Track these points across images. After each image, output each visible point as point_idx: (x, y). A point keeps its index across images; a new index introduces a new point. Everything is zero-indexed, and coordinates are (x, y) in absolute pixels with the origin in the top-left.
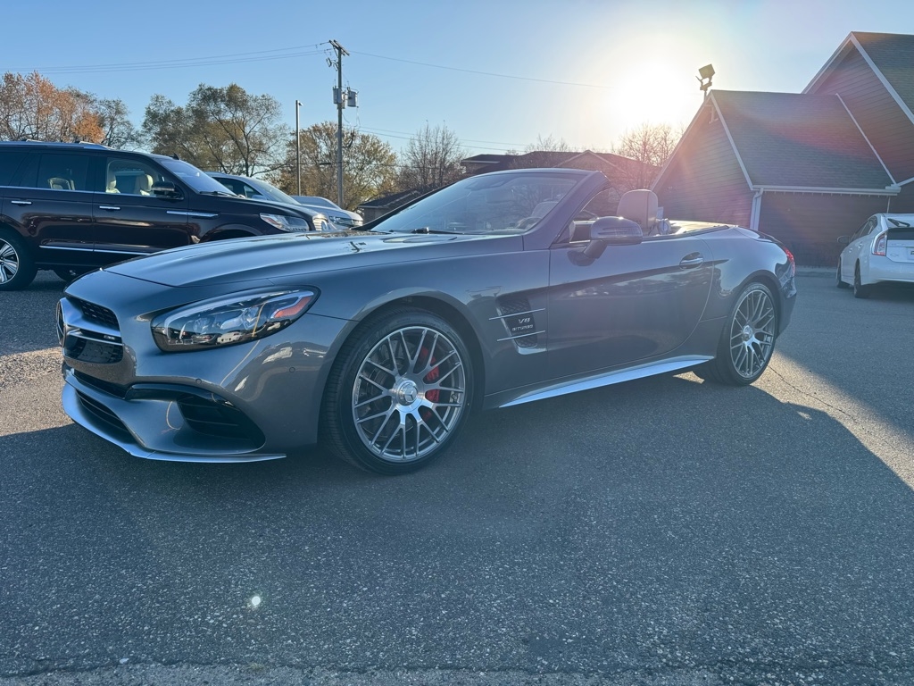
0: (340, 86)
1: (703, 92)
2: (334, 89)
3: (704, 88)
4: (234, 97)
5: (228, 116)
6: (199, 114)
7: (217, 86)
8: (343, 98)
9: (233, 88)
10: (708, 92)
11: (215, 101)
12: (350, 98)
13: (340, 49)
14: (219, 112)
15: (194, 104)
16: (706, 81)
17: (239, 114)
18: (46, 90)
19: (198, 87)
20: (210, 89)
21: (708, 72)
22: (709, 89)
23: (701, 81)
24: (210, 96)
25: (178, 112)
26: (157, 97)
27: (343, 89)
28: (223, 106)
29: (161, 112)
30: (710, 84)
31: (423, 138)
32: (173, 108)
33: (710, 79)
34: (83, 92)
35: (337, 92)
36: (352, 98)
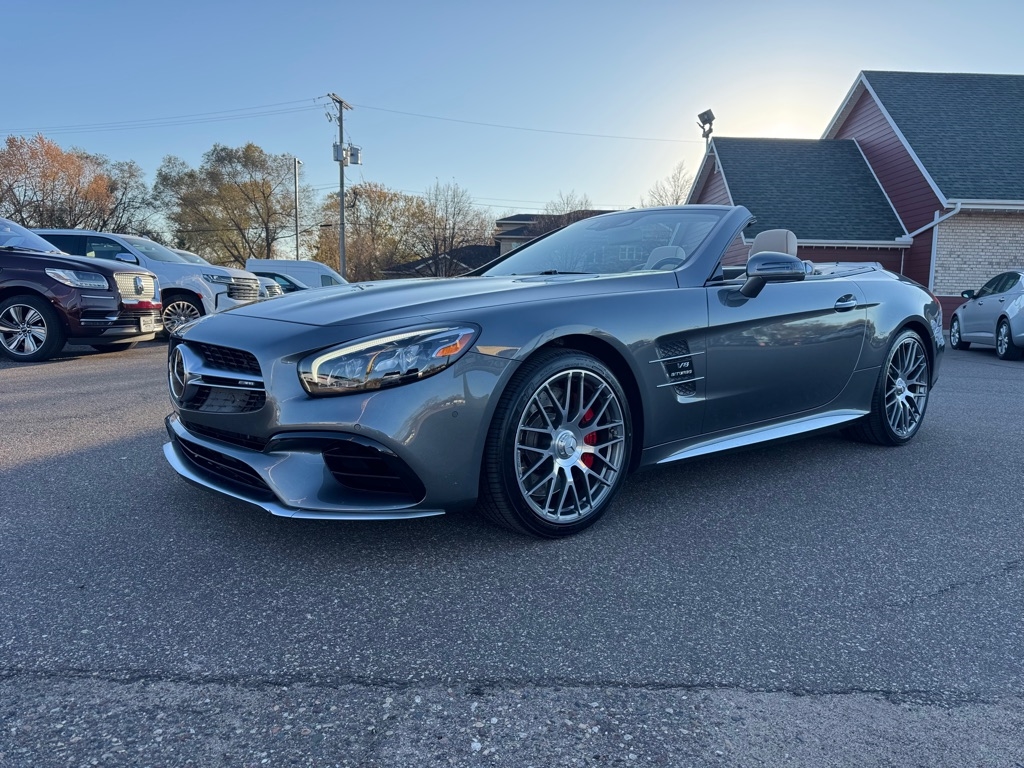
0: (341, 141)
1: (705, 139)
2: (335, 146)
3: (706, 135)
4: (250, 158)
5: (246, 178)
6: (214, 177)
7: (232, 146)
8: (345, 155)
9: (249, 147)
10: (710, 139)
11: (230, 162)
12: (352, 155)
13: (341, 102)
14: (234, 174)
15: (208, 166)
16: (707, 127)
17: (258, 176)
18: (52, 154)
19: (213, 148)
20: (224, 149)
21: (707, 118)
22: (711, 135)
23: (703, 128)
24: (223, 156)
25: (191, 175)
26: (170, 159)
27: (345, 146)
28: (239, 167)
29: (174, 174)
30: (710, 130)
31: (433, 197)
32: (186, 170)
33: (711, 124)
34: (92, 154)
35: (338, 149)
36: (354, 154)
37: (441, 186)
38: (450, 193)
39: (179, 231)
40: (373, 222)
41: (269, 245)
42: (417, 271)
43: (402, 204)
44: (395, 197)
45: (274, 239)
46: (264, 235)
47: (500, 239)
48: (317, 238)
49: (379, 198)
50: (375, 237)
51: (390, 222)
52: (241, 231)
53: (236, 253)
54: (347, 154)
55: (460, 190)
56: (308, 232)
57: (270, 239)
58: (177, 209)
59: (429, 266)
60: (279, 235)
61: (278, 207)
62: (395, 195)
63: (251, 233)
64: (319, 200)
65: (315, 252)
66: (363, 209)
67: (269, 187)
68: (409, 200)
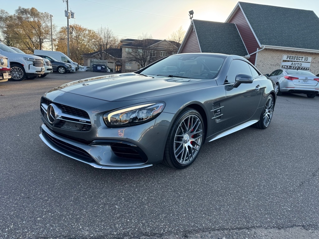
0: (68, 10)
1: (191, 20)
2: (65, 11)
3: (191, 18)
4: (33, 12)
5: (32, 20)
6: (20, 18)
7: (26, 8)
8: (69, 15)
9: (33, 9)
10: (192, 20)
11: (26, 14)
12: (71, 15)
14: (28, 18)
15: (16, 14)
16: (191, 16)
17: (36, 19)
19: (18, 8)
20: (23, 9)
21: (191, 13)
22: (192, 19)
23: (190, 16)
24: (24, 11)
25: (11, 17)
26: (2, 11)
27: (69, 11)
28: (29, 16)
29: (4, 16)
30: (192, 17)
31: (100, 31)
32: (9, 15)
33: (193, 15)
35: (66, 12)
36: (72, 15)
37: (103, 28)
38: (106, 30)
39: (6, 37)
40: (77, 37)
41: (41, 44)
42: (94, 56)
43: (87, 32)
44: (85, 30)
45: (42, 42)
46: (38, 40)
47: (122, 47)
48: (57, 43)
49: (80, 30)
50: (78, 43)
51: (83, 38)
52: (30, 39)
53: (29, 46)
54: (70, 14)
55: (109, 30)
56: (55, 40)
57: (41, 42)
58: (5, 29)
59: (98, 55)
60: (44, 41)
61: (43, 31)
62: (85, 29)
63: (34, 40)
64: (58, 29)
65: (57, 47)
66: (74, 34)
67: (40, 24)
68: (90, 31)
